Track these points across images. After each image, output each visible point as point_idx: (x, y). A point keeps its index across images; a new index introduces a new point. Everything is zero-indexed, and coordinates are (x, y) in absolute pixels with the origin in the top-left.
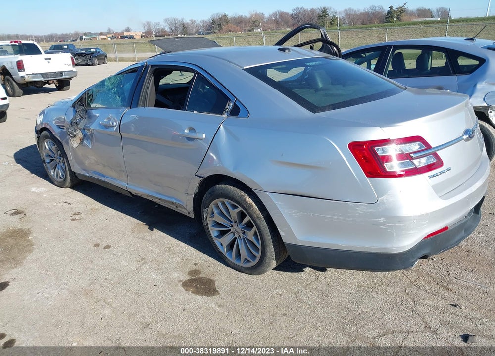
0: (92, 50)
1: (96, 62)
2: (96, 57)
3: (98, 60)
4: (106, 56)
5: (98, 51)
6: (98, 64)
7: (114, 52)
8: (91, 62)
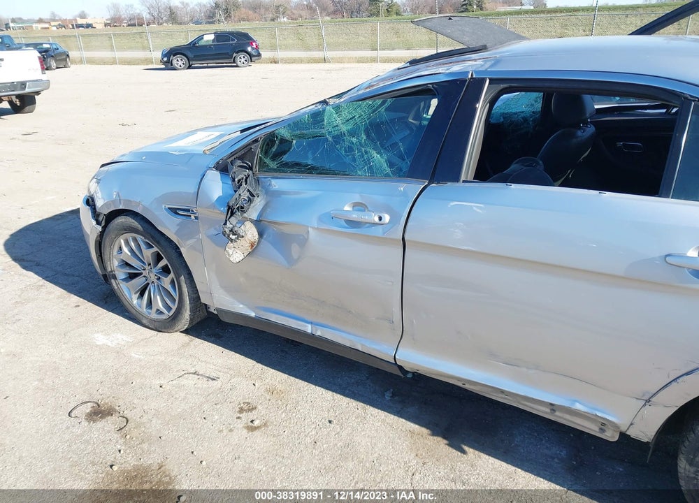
0: (45, 46)
1: (54, 64)
2: (52, 56)
3: (56, 61)
4: (68, 56)
5: (54, 47)
6: (57, 68)
7: (79, 49)
8: (46, 65)
